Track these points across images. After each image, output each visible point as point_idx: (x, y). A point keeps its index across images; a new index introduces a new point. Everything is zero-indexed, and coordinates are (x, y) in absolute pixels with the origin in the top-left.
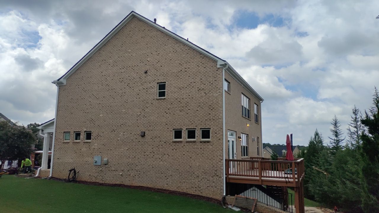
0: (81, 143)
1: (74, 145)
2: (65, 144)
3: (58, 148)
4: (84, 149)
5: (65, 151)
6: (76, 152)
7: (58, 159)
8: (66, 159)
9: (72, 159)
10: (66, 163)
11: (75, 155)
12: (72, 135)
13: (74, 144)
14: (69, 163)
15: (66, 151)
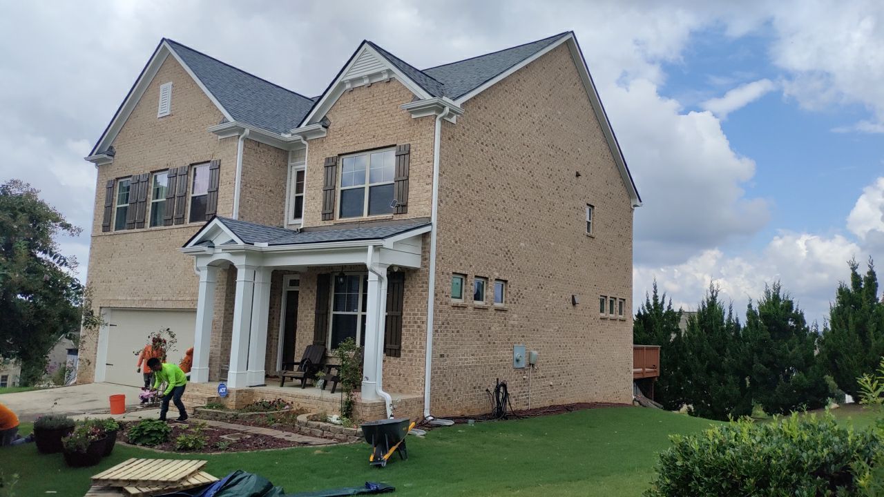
0: (490, 310)
1: (476, 314)
2: (456, 310)
3: (440, 323)
4: (496, 328)
5: (458, 332)
6: (481, 336)
7: (442, 356)
8: (461, 357)
9: (473, 355)
10: (461, 367)
11: (478, 343)
12: (472, 284)
13: (476, 311)
14: (466, 367)
15: (461, 331)
